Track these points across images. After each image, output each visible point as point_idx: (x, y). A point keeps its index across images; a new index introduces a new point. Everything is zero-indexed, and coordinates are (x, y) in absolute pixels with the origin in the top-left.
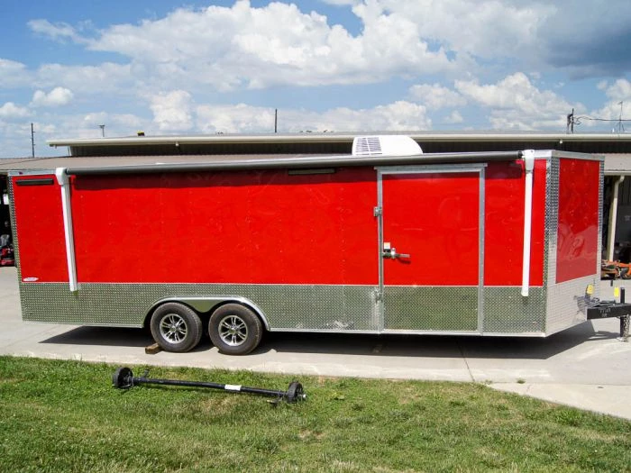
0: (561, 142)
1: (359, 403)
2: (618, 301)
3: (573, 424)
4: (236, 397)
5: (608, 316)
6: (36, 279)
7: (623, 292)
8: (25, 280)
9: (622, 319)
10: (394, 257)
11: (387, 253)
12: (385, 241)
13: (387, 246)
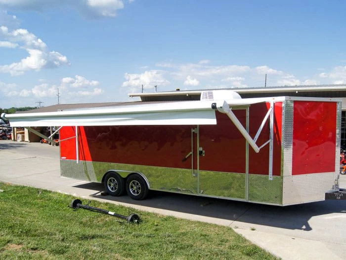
5: (342, 199)
6: (65, 158)
8: (62, 158)
10: (204, 155)
11: (201, 153)
12: (200, 146)
13: (201, 149)
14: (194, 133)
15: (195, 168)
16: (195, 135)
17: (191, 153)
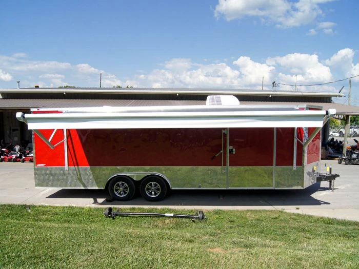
0: (270, 96)
1: (232, 219)
2: (329, 173)
3: (330, 223)
4: (172, 219)
5: (325, 180)
6: (44, 165)
7: (331, 169)
8: (38, 165)
9: (330, 182)
10: (234, 153)
11: (231, 151)
12: (230, 145)
13: (231, 147)
14: (224, 133)
15: (225, 165)
16: (225, 135)
17: (221, 151)
